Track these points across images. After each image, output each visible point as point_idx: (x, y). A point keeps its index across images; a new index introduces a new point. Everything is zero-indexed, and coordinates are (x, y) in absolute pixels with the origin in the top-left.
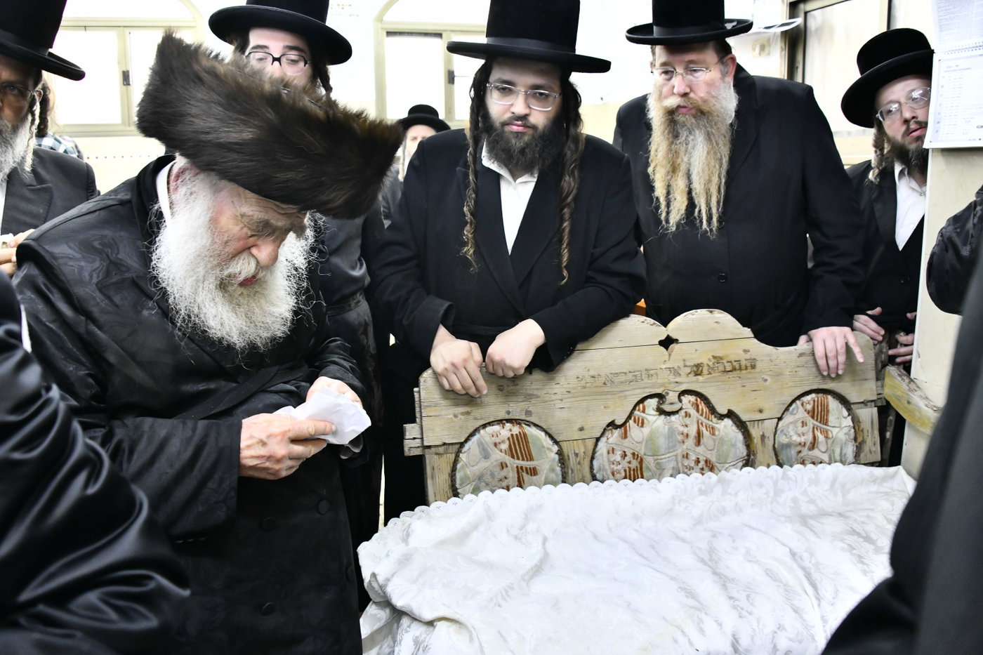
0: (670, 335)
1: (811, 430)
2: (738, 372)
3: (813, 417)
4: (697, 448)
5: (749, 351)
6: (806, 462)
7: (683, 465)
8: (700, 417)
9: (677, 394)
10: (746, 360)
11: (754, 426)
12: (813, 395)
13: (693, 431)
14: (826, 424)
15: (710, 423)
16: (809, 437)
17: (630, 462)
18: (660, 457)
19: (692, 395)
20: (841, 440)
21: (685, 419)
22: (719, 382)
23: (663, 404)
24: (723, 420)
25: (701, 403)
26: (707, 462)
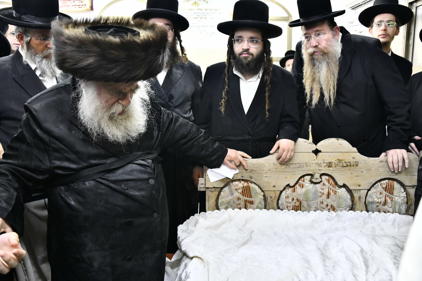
0: (318, 148)
1: (384, 197)
2: (349, 167)
3: (386, 191)
4: (327, 199)
5: (355, 158)
6: (381, 211)
7: (320, 206)
8: (330, 186)
9: (319, 175)
10: (353, 162)
11: (355, 192)
12: (387, 181)
13: (326, 192)
14: (392, 194)
15: (335, 189)
16: (383, 200)
17: (295, 203)
18: (309, 202)
19: (327, 176)
20: (399, 203)
21: (323, 186)
22: (340, 171)
23: (312, 179)
24: (341, 188)
25: (331, 180)
26: (332, 206)
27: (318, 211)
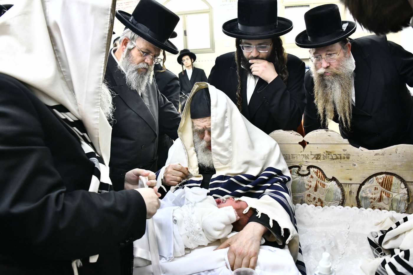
0: (304, 140)
1: (380, 192)
2: (340, 160)
3: (382, 186)
4: (315, 192)
5: (346, 150)
6: (376, 208)
7: (307, 199)
8: (318, 179)
9: (306, 167)
10: (344, 154)
11: (346, 186)
12: (384, 175)
13: (313, 184)
14: (390, 190)
15: (323, 182)
16: (378, 196)
18: (295, 194)
19: (315, 168)
20: (397, 200)
21: (310, 178)
22: (329, 163)
23: (300, 171)
24: (331, 181)
25: (319, 172)
26: (319, 200)
27: (304, 204)
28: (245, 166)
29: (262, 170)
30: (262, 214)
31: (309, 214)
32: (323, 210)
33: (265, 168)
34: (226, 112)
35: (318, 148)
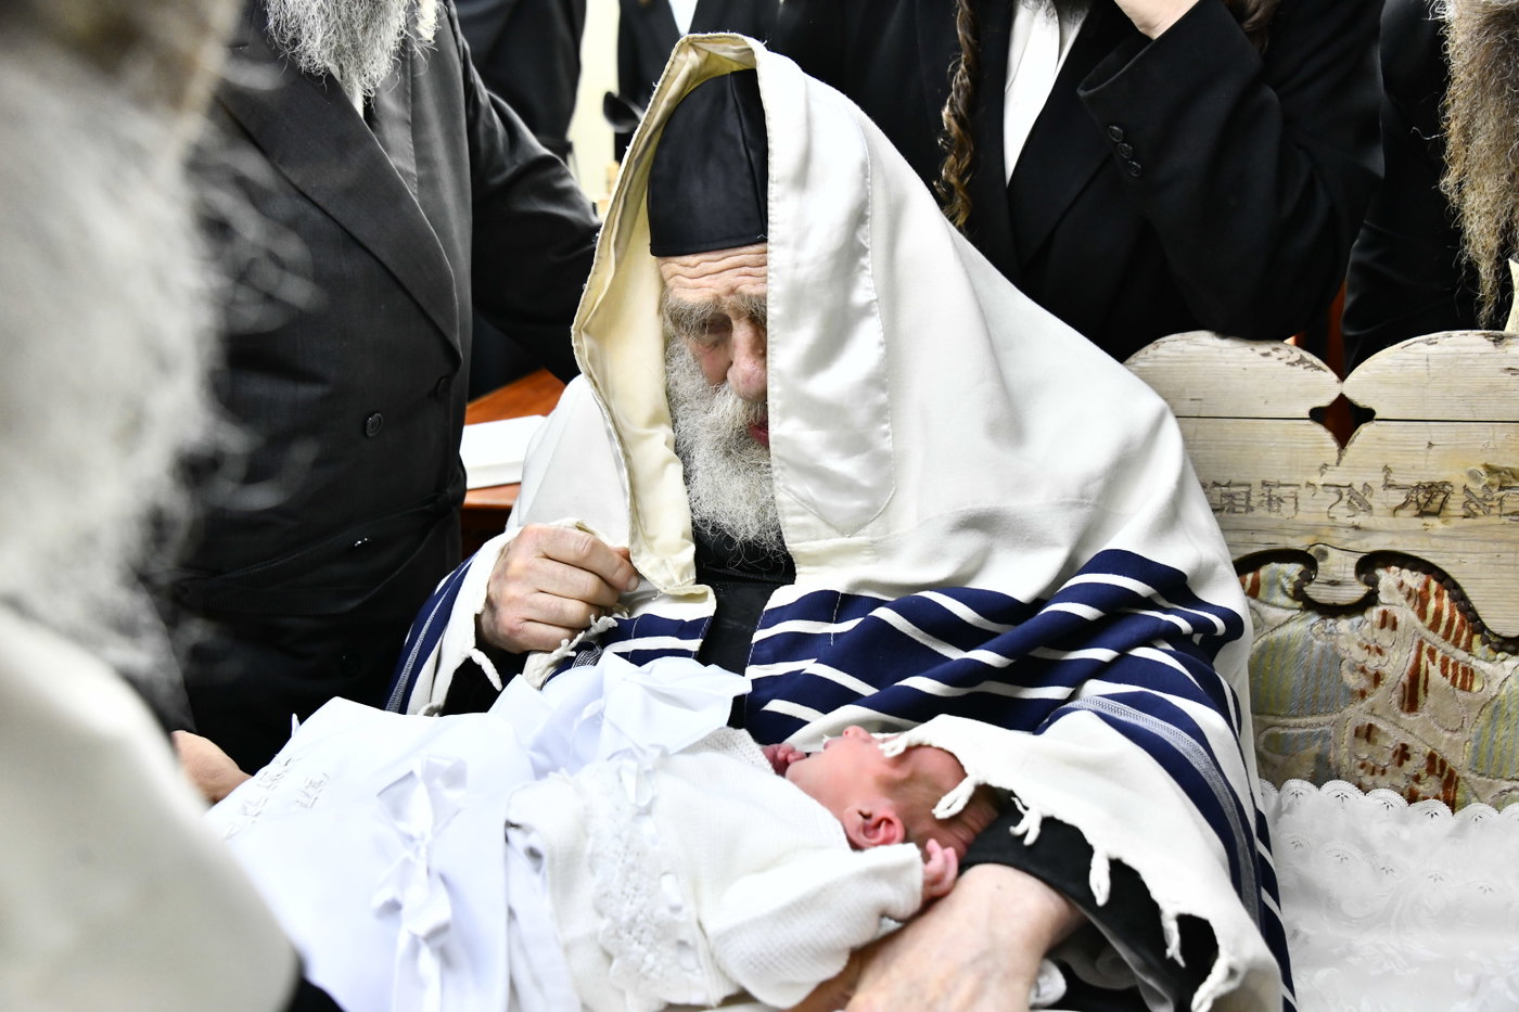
0: (1348, 395)
4: (1403, 716)
7: (1352, 756)
8: (1429, 634)
9: (1353, 560)
13: (1396, 665)
15: (1461, 655)
18: (1281, 721)
19: (1412, 569)
21: (1376, 630)
22: (1500, 541)
23: (1310, 581)
25: (1438, 595)
26: (1435, 764)
27: (1331, 786)
28: (971, 542)
29: (1070, 568)
30: (1049, 823)
31: (1366, 847)
32: (1460, 831)
33: (1087, 556)
34: (859, 217)
35: (1430, 445)
